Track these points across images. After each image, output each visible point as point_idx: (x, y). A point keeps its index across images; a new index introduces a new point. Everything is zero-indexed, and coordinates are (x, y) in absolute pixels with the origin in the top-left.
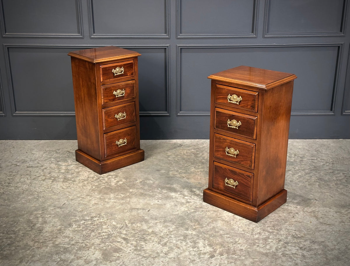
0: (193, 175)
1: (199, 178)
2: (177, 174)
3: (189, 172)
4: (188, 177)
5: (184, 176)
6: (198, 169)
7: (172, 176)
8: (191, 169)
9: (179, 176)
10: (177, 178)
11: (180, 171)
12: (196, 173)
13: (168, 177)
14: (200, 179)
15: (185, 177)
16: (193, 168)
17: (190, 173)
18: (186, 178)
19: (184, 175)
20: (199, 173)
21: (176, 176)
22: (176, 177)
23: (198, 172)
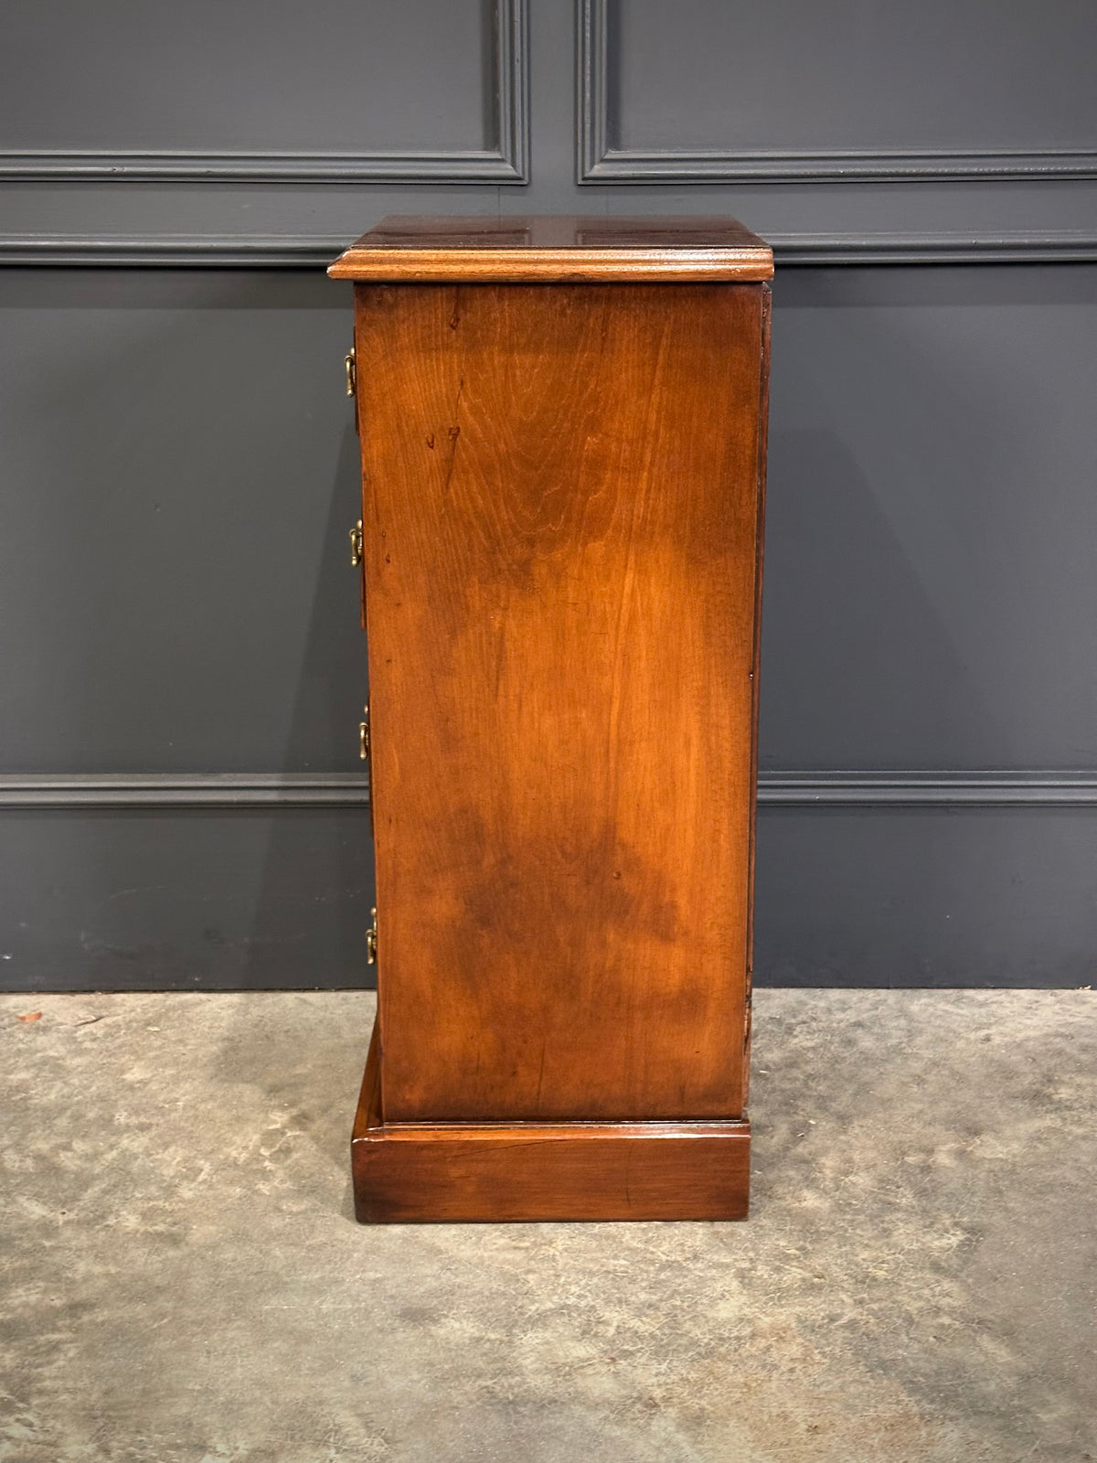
0: (740, 1379)
1: (800, 1414)
2: (587, 1362)
3: (695, 1343)
4: (695, 1404)
5: (658, 1393)
6: (780, 1295)
7: (541, 1383)
8: (713, 1303)
9: (601, 1384)
10: (593, 1420)
11: (614, 1316)
12: (768, 1348)
13: (510, 1406)
14: (814, 1429)
15: (666, 1400)
16: (735, 1284)
17: (710, 1353)
18: (672, 1412)
19: (649, 1375)
20: (795, 1350)
21: (581, 1383)
22: (578, 1398)
23: (781, 1335)
